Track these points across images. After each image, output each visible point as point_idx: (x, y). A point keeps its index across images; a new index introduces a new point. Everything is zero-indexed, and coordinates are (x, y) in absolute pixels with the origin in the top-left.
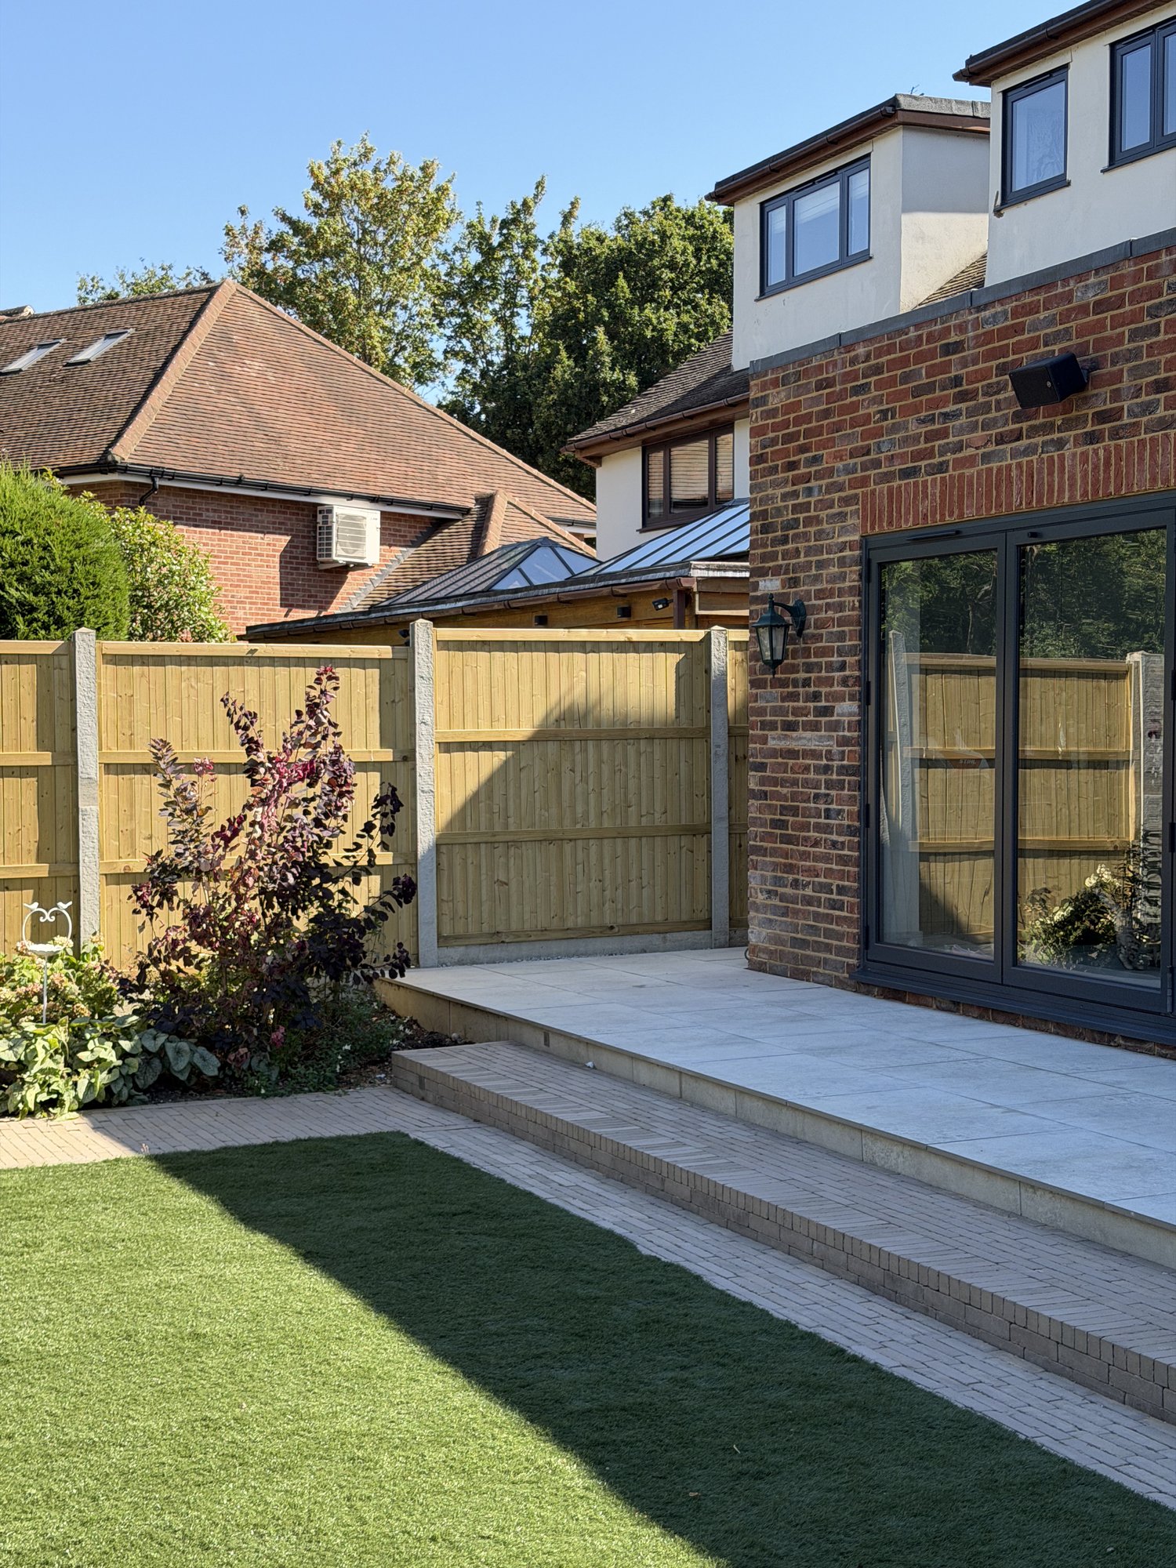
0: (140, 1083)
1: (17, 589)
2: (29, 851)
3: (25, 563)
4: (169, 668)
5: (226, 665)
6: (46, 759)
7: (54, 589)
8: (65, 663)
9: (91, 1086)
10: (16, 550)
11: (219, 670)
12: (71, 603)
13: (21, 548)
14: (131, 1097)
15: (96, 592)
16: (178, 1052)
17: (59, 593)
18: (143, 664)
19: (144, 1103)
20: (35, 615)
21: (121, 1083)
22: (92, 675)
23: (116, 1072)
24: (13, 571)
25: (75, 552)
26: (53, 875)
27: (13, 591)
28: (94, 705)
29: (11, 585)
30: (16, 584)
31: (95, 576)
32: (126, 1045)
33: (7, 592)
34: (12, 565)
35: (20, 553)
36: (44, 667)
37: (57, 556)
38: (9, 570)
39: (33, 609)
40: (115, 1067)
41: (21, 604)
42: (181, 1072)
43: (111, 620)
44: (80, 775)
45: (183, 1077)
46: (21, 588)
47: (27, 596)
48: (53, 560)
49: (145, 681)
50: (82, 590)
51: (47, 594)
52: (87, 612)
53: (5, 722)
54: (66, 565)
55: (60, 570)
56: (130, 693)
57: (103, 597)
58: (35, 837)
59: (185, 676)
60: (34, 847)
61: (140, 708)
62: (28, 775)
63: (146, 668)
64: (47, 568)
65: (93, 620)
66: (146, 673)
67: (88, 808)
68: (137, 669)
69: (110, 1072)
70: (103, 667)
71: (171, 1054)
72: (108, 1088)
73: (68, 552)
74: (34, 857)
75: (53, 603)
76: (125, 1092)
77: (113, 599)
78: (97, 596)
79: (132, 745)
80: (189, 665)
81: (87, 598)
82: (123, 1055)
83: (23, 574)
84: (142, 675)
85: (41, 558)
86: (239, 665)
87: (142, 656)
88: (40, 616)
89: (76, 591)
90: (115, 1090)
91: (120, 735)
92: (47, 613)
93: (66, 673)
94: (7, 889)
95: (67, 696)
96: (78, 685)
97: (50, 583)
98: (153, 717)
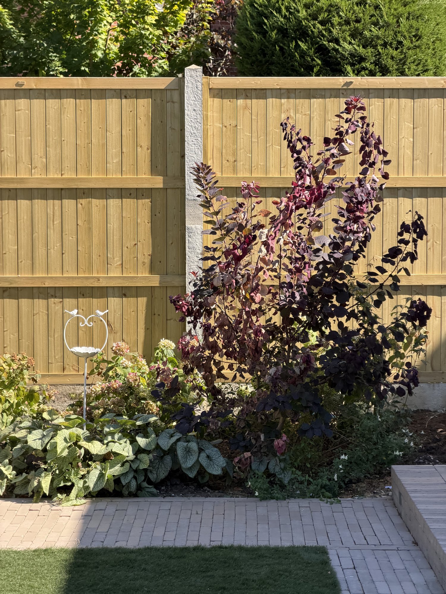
0: (152, 477)
1: (350, 43)
2: (144, 263)
3: (358, 21)
4: (270, 100)
5: (323, 97)
6: (158, 182)
7: (380, 42)
8: (176, 97)
9: (101, 476)
10: (351, 8)
11: (316, 102)
12: (395, 53)
13: (356, 8)
14: (139, 488)
15: (417, 44)
16: (188, 451)
17: (385, 45)
18: (247, 97)
19: (153, 495)
20: (363, 64)
21: (131, 475)
22: (198, 108)
23: (127, 465)
24: (347, 28)
25: (401, 9)
26: (165, 285)
27: (346, 45)
28: (199, 134)
29: (345, 40)
30: (349, 38)
31: (418, 30)
32: (141, 441)
33: (341, 46)
34: (347, 23)
35: (354, 11)
36: (159, 101)
37: (384, 14)
38: (344, 27)
39: (362, 59)
40: (127, 461)
41: (352, 55)
42: (190, 469)
43: (430, 67)
44: (187, 197)
45: (192, 475)
46: (353, 42)
47: (357, 48)
48: (382, 17)
49: (247, 113)
50: (405, 42)
51: (375, 47)
52: (409, 61)
53: (124, 150)
54: (392, 21)
55: (387, 25)
56: (234, 123)
57: (423, 47)
58: (148, 251)
59: (285, 107)
60: (147, 260)
61: (243, 136)
62: (143, 197)
63: (249, 101)
64: (376, 24)
65: (413, 67)
66: (249, 105)
67: (193, 226)
68: (240, 102)
69: (123, 465)
70: (210, 100)
71: (180, 452)
72: (117, 480)
73: (395, 9)
74: (148, 269)
75: (379, 54)
76: (134, 484)
77: (434, 49)
78: (419, 47)
79: (235, 170)
80: (288, 98)
81: (409, 49)
82: (139, 451)
83: (356, 29)
84: (246, 107)
85: (372, 16)
86: (336, 97)
87: (245, 89)
88: (368, 65)
89: (400, 43)
90: (124, 482)
91: (225, 162)
92: (374, 62)
93: (177, 105)
94: (125, 295)
95: (177, 127)
96: (186, 117)
97: (378, 38)
98: (255, 146)
